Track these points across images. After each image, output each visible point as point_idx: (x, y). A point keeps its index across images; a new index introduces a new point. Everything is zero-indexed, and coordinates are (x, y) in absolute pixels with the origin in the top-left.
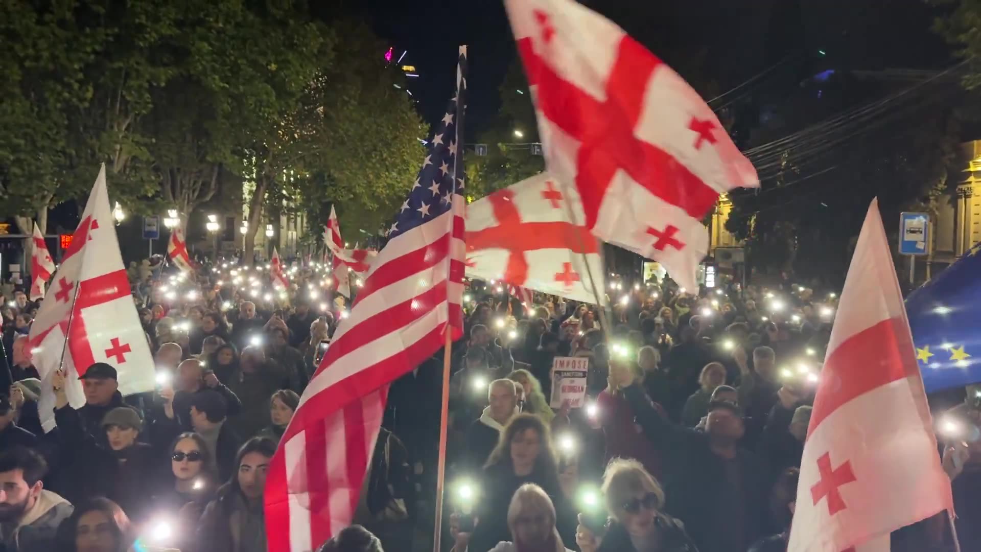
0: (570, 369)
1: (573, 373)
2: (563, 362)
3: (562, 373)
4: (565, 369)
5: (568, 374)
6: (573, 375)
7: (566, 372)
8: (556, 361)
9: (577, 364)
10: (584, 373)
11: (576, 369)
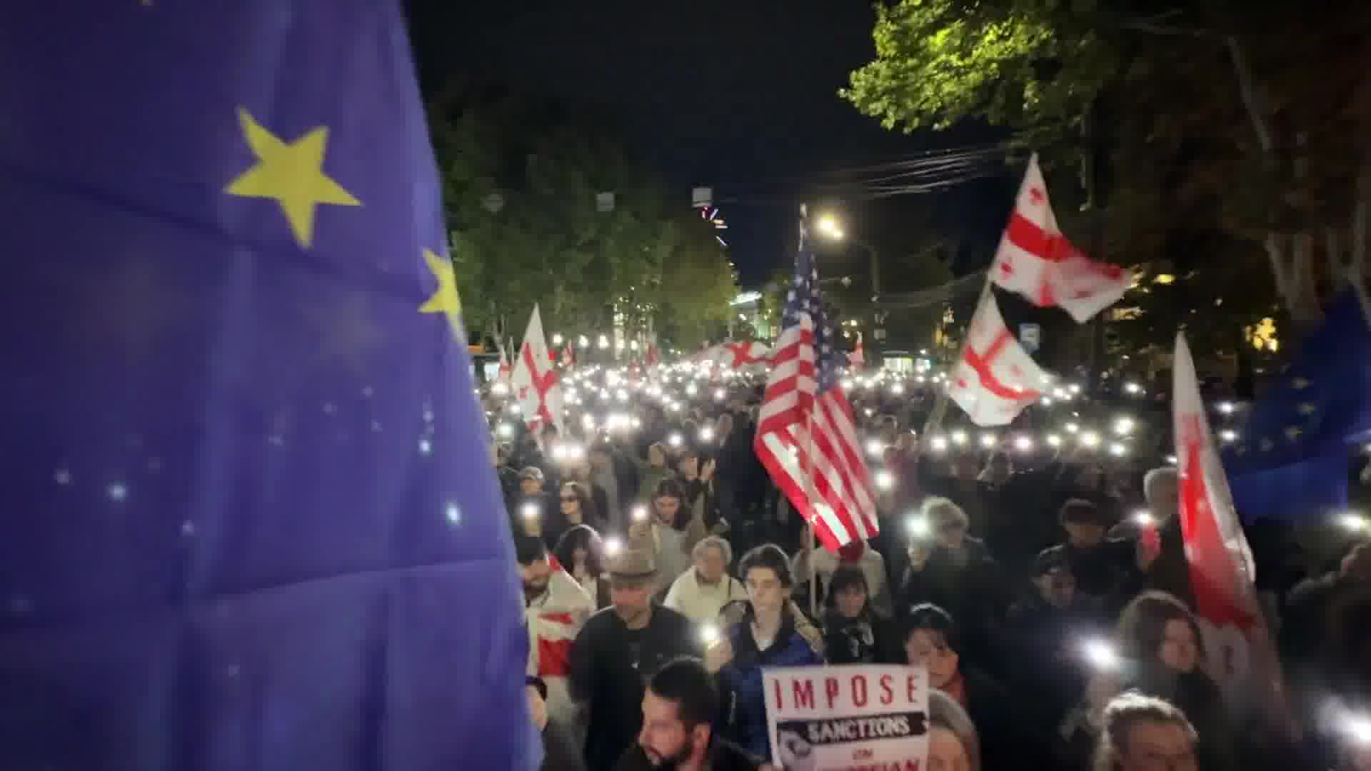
0: (844, 708)
1: (861, 723)
2: (809, 685)
3: (812, 728)
4: (819, 710)
5: (842, 730)
7: (830, 723)
8: (777, 684)
9: (875, 689)
10: (913, 718)
11: (874, 707)
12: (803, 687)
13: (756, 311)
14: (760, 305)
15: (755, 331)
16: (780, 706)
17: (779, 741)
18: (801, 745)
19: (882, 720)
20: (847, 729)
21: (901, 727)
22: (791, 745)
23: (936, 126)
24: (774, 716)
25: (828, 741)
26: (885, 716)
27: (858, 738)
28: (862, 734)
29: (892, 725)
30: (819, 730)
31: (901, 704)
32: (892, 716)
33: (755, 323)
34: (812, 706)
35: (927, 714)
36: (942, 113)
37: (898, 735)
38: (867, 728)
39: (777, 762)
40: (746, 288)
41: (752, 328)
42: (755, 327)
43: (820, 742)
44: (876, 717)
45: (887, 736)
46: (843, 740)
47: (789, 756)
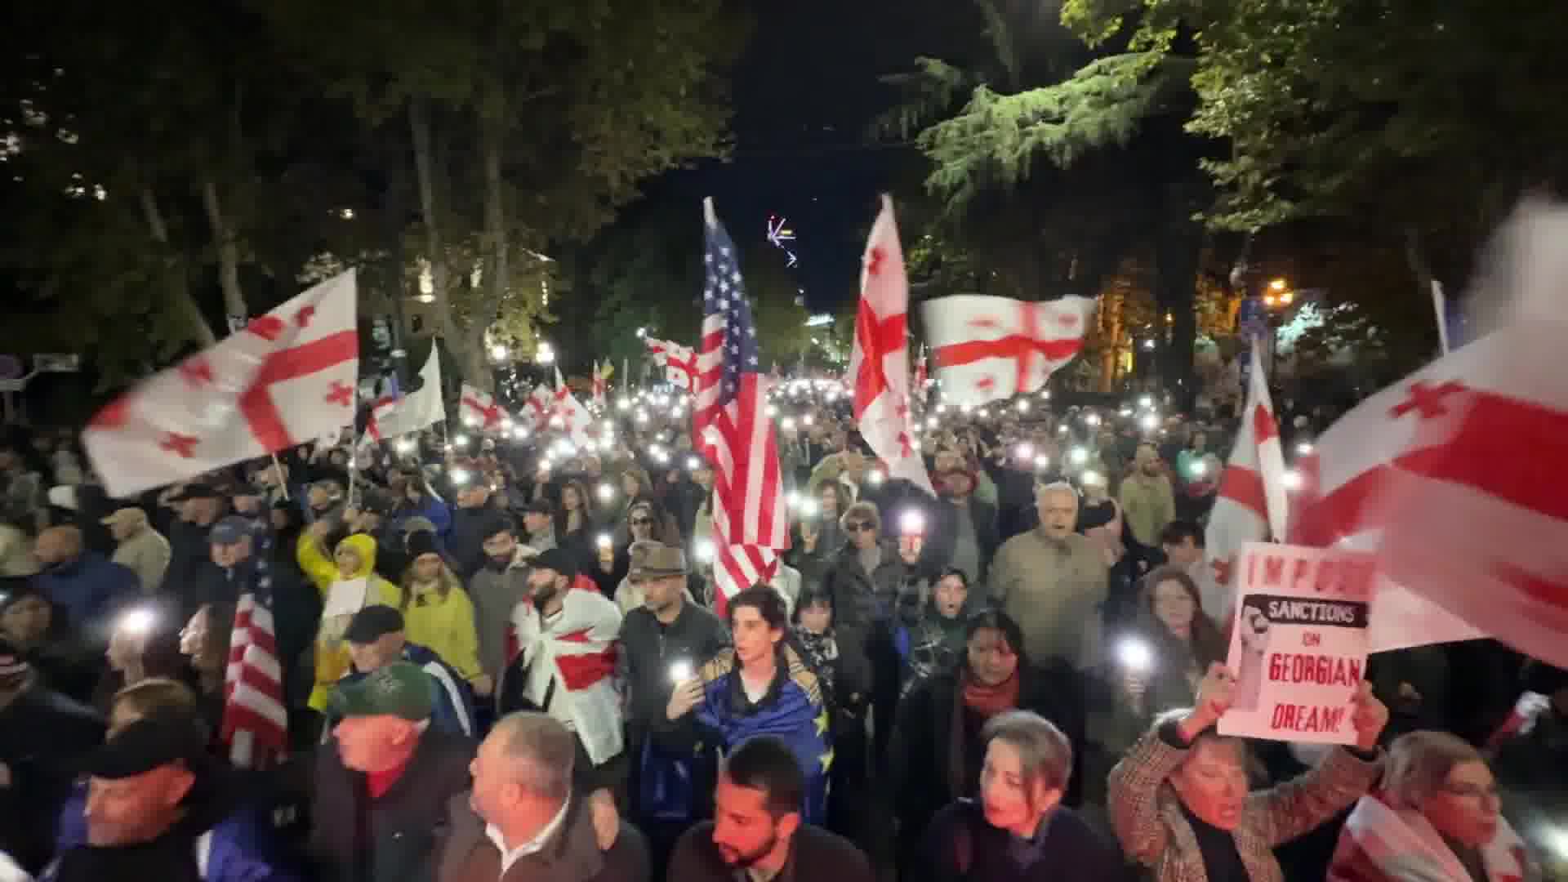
12: (1274, 562)
13: (828, 334)
14: (831, 328)
15: (828, 355)
16: (1250, 581)
17: (1242, 615)
18: (1262, 622)
19: (1331, 606)
20: (1302, 610)
21: (1348, 616)
22: (1253, 619)
24: (1242, 588)
25: (1284, 620)
26: (1336, 602)
27: (1308, 622)
28: (1313, 616)
29: (1340, 613)
30: (1279, 607)
32: (1342, 603)
33: (827, 347)
34: (1279, 583)
37: (1346, 623)
38: (1319, 612)
40: (817, 311)
41: (824, 352)
42: (828, 351)
44: (1329, 602)
45: (1334, 623)
46: (1298, 621)
47: (1249, 631)
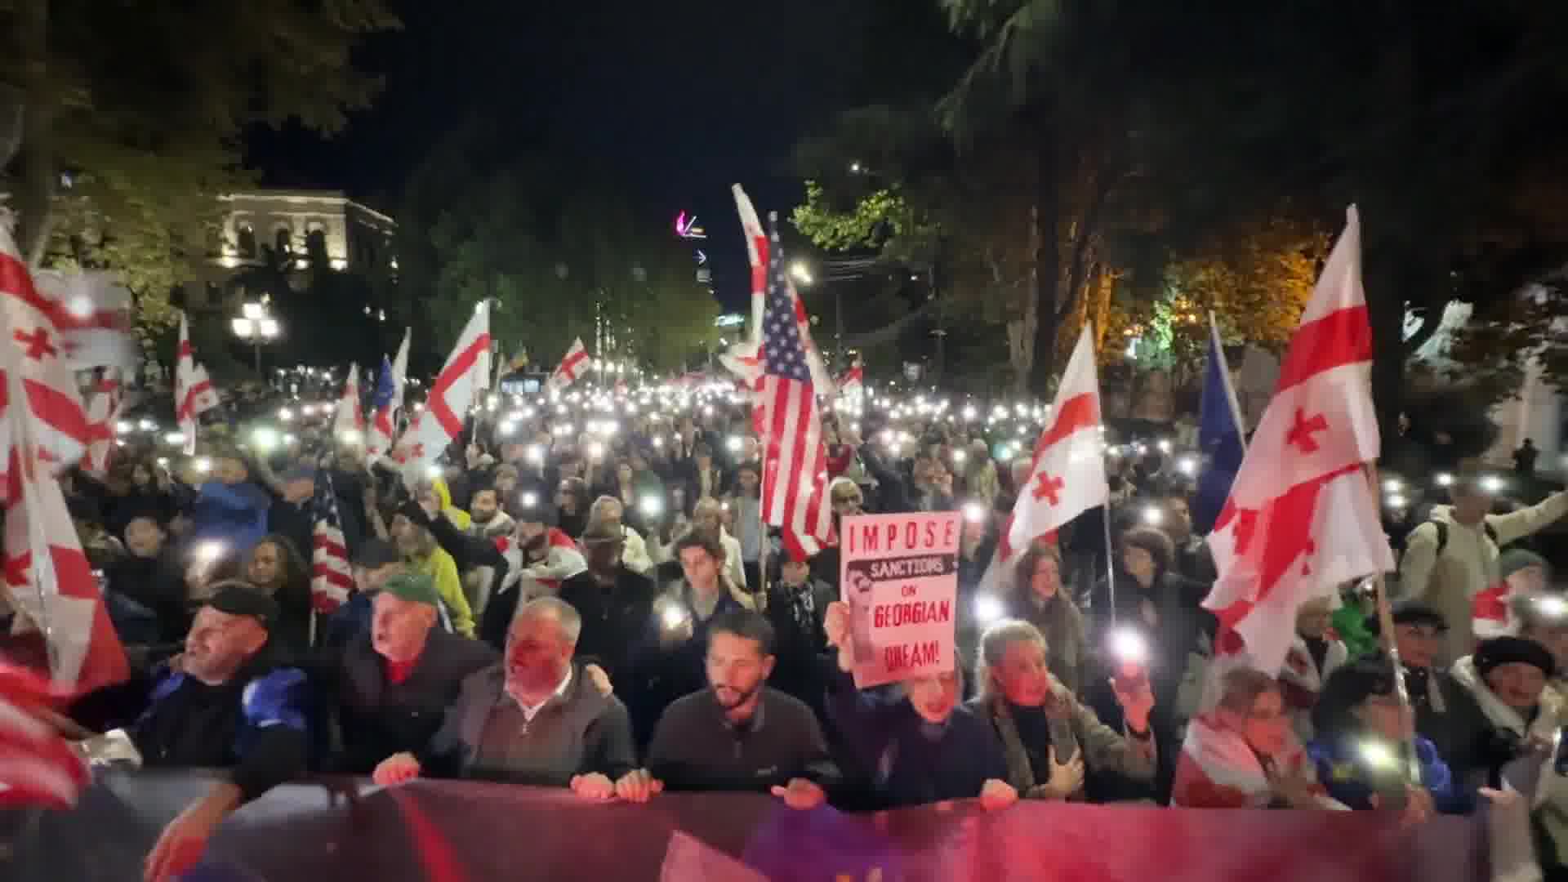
0: (899, 549)
1: (910, 563)
2: (875, 529)
3: (874, 567)
4: (882, 552)
5: (896, 568)
6: (909, 569)
7: (888, 561)
8: (852, 529)
9: (922, 535)
10: (947, 559)
11: (921, 549)
12: (871, 531)
16: (852, 547)
17: (847, 580)
18: (865, 582)
19: (924, 560)
20: (899, 567)
21: (937, 566)
22: (857, 581)
23: (841, 249)
24: (846, 557)
25: (884, 578)
26: (927, 557)
27: (906, 576)
28: (910, 572)
29: (932, 565)
30: (879, 568)
31: (939, 548)
32: (932, 556)
34: (876, 547)
35: (956, 556)
36: (844, 241)
37: (935, 573)
38: (913, 567)
39: (844, 598)
43: (878, 579)
44: (920, 557)
45: (926, 574)
46: (896, 577)
47: (854, 589)
